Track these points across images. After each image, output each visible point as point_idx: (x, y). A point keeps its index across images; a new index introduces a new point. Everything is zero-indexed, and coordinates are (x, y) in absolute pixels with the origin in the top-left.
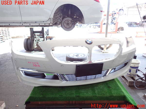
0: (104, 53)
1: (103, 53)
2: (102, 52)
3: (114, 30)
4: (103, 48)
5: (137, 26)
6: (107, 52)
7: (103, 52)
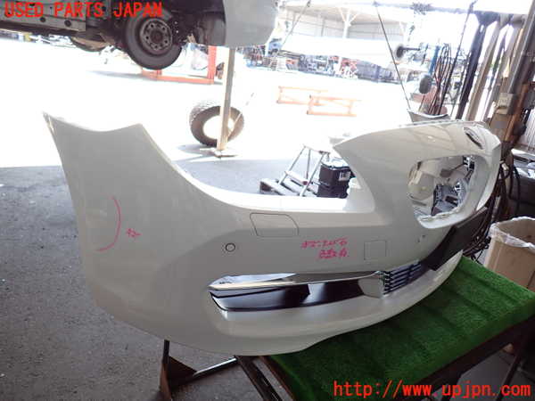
0: (223, 159)
1: (218, 159)
2: (212, 154)
3: (205, 73)
4: (216, 140)
5: (254, 62)
6: (232, 156)
7: (220, 157)
